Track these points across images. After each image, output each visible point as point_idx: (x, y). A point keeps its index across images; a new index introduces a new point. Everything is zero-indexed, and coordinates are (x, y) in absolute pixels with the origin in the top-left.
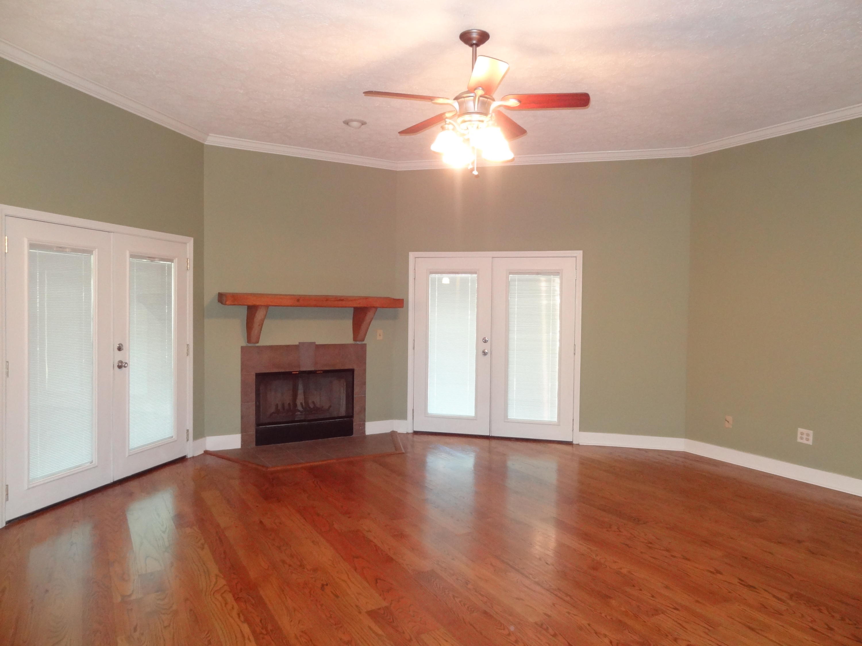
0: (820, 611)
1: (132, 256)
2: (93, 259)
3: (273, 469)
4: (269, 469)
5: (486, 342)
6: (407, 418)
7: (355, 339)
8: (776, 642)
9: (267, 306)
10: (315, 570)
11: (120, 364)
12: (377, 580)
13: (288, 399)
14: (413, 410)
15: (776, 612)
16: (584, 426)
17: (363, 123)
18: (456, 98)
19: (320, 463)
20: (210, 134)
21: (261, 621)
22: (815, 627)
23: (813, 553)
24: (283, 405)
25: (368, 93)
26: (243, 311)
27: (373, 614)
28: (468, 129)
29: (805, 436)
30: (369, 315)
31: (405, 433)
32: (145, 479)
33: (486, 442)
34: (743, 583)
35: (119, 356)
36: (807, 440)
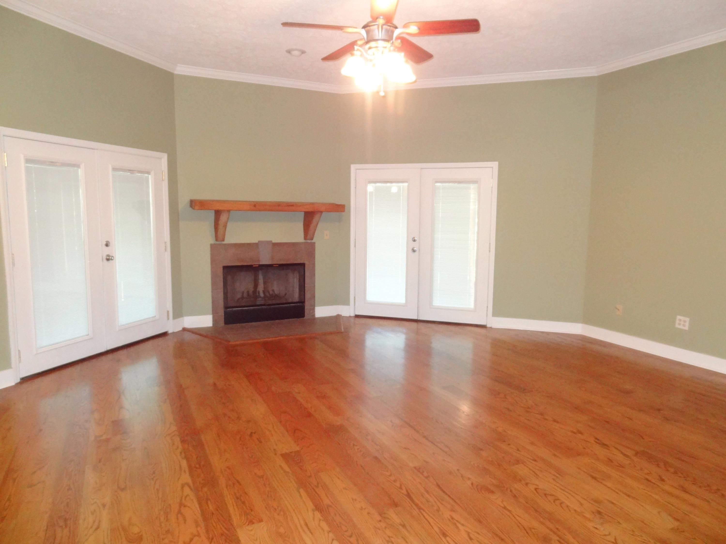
0: (658, 465)
1: (114, 169)
2: (80, 172)
3: (234, 343)
4: (230, 343)
5: (414, 241)
6: (350, 304)
7: (305, 238)
8: (612, 489)
9: (229, 211)
10: (249, 421)
11: (108, 258)
12: (295, 430)
13: (251, 287)
14: (355, 297)
15: (619, 466)
16: (497, 312)
17: (303, 52)
18: (364, 27)
19: (274, 339)
20: (179, 65)
21: (197, 458)
22: (650, 478)
23: (667, 419)
24: (248, 292)
25: (285, 24)
26: (211, 215)
27: (286, 456)
28: (374, 54)
29: (682, 323)
30: (316, 217)
31: (348, 316)
32: (132, 349)
33: (414, 325)
34: (599, 442)
35: (107, 251)
36: (684, 326)
